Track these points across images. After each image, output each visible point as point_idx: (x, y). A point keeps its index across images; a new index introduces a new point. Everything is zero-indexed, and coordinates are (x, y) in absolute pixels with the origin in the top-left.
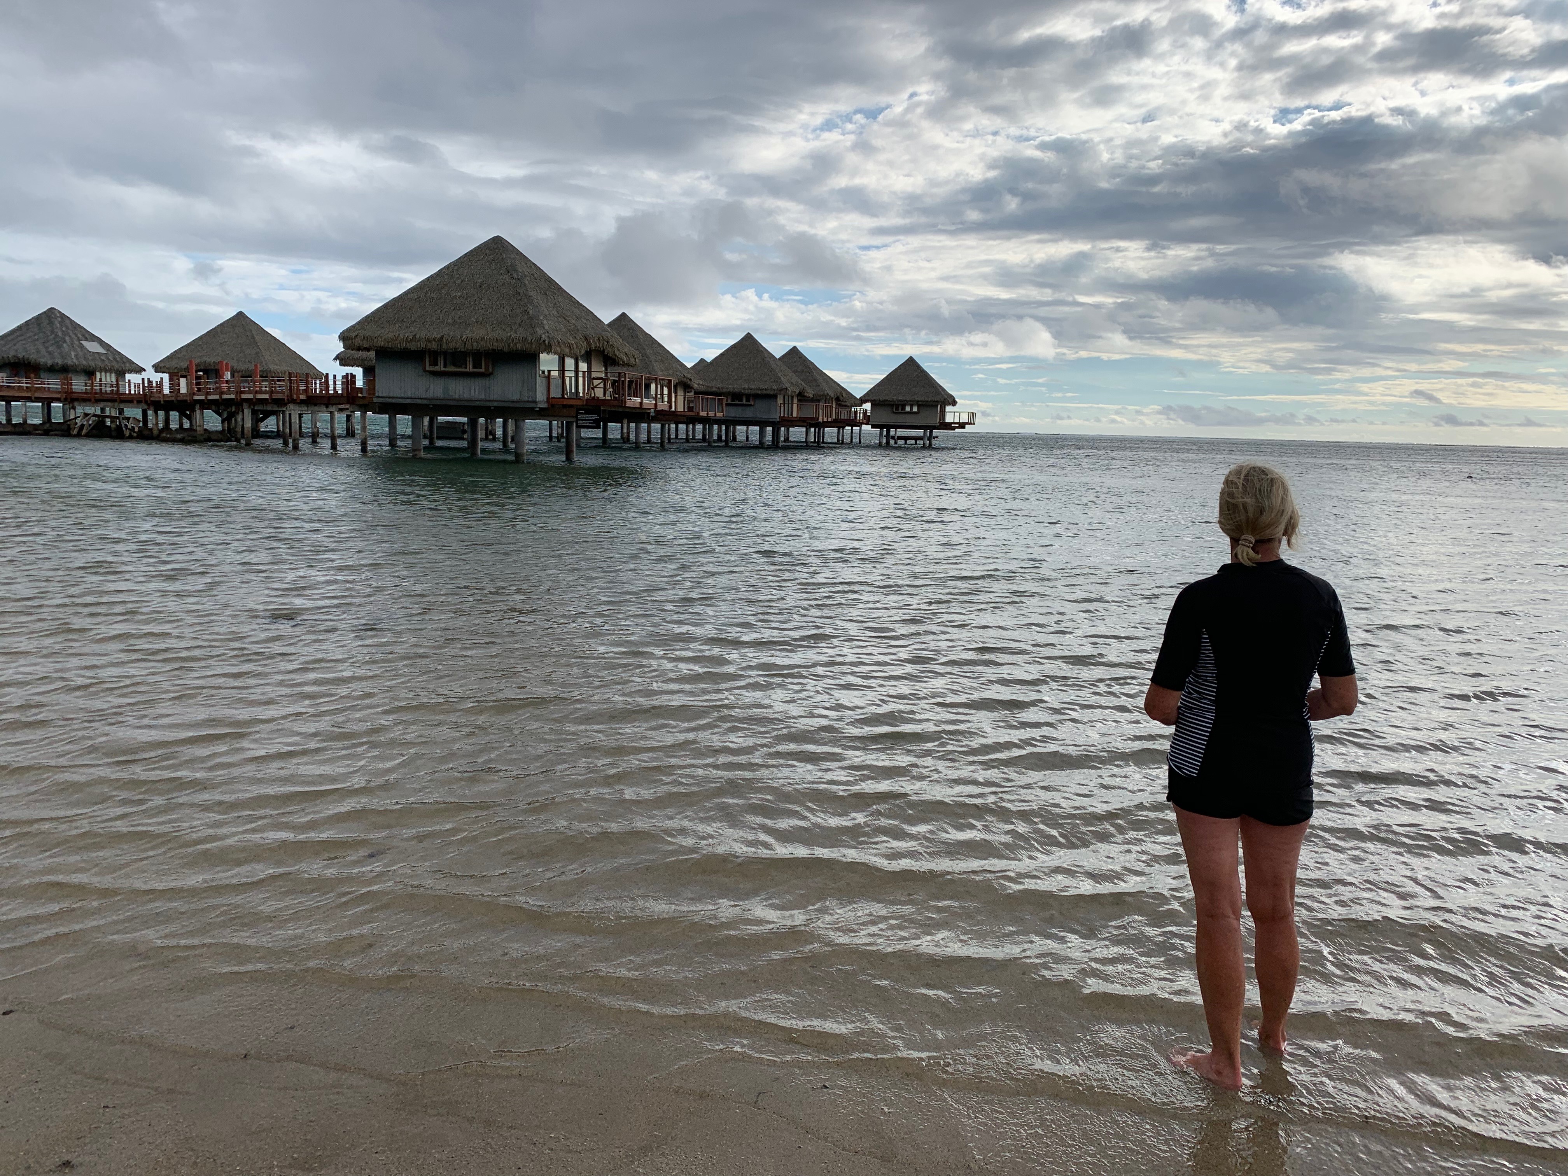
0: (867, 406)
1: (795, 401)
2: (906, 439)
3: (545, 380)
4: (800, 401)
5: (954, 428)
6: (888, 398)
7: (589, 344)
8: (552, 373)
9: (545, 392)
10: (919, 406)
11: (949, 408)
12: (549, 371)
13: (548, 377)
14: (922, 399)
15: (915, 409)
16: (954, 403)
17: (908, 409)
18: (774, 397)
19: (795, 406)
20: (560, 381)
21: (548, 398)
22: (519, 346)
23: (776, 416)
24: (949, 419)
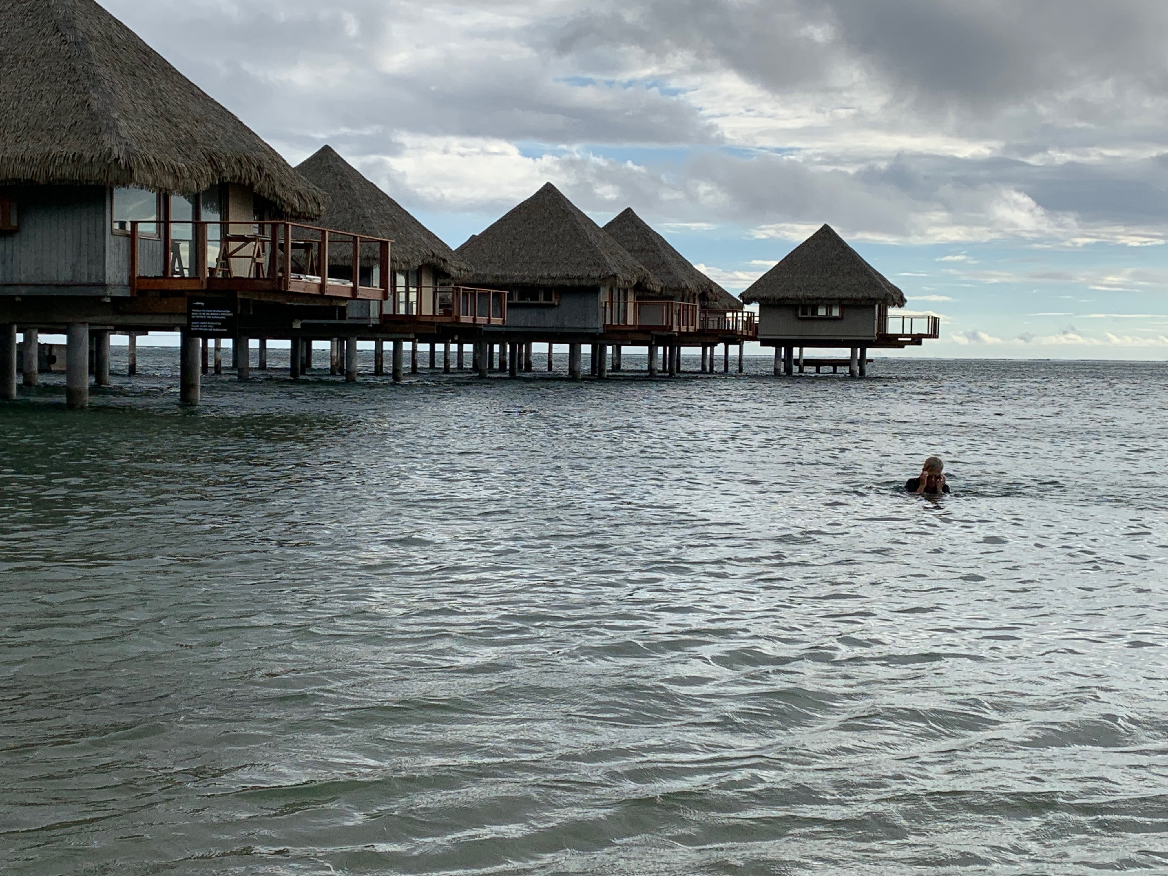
0: (754, 308)
1: (631, 297)
2: (818, 363)
3: (124, 243)
4: (638, 298)
5: (901, 345)
6: (790, 294)
7: (219, 171)
8: (141, 228)
9: (126, 266)
10: (842, 308)
11: (892, 311)
12: (134, 224)
13: (132, 236)
14: (848, 294)
15: (836, 313)
16: (901, 302)
17: (822, 312)
18: (594, 290)
19: (630, 306)
20: (160, 245)
21: (132, 278)
22: (67, 171)
23: (597, 325)
24: (893, 328)
